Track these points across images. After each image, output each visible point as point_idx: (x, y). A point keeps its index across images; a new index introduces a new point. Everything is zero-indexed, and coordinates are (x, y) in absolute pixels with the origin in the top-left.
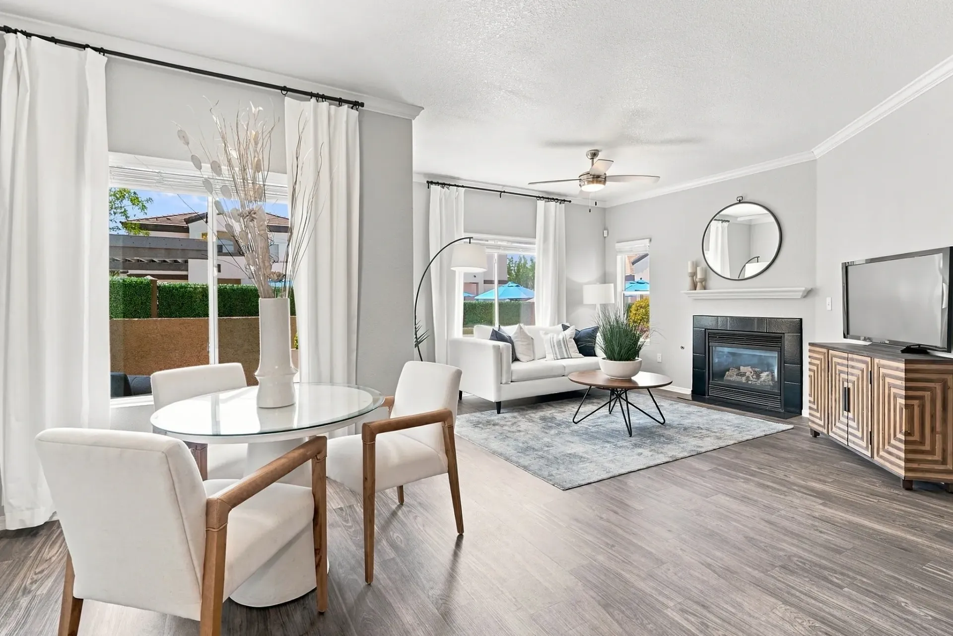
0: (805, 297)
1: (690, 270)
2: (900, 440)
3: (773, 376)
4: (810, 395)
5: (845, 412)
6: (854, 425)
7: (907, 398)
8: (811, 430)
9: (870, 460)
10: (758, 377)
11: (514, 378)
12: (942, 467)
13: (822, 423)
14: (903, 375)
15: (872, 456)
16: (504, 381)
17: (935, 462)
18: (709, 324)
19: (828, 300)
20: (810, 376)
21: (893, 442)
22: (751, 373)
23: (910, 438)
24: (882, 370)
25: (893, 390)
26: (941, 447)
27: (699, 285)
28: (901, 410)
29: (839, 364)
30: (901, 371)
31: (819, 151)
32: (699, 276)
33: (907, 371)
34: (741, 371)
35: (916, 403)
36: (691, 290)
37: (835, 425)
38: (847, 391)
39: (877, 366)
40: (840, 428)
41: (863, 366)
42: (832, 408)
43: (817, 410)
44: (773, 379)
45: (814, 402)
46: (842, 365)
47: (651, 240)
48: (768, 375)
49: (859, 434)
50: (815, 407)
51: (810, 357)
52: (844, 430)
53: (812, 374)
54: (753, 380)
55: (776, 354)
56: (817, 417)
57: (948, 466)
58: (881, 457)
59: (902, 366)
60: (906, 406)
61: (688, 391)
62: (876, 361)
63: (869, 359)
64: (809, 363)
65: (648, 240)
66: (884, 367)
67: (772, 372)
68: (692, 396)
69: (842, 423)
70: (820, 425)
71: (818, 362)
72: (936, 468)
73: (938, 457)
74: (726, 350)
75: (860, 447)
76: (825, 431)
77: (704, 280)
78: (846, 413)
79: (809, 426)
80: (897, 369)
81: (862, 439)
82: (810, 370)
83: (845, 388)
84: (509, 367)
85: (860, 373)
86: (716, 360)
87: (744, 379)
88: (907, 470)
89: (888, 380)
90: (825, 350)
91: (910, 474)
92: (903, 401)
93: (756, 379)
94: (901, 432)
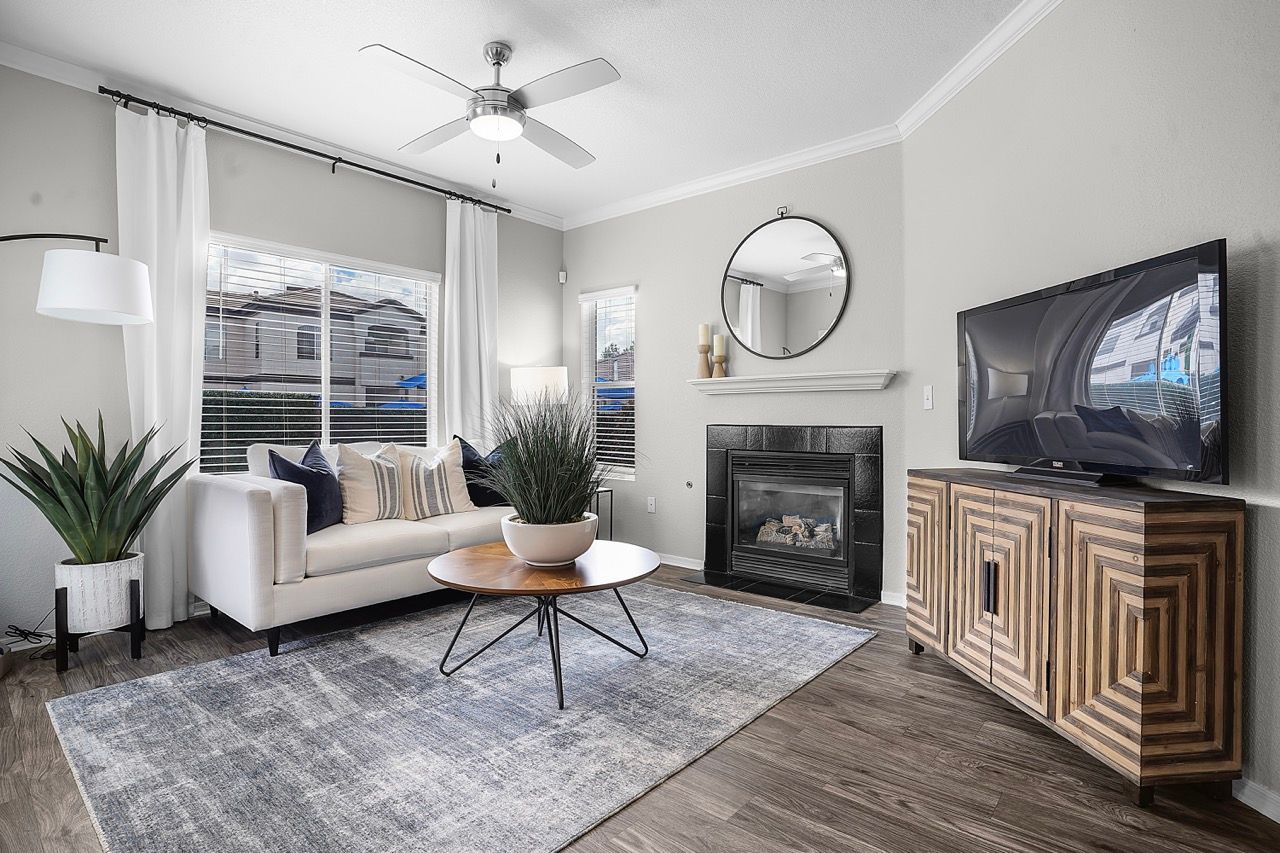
0: (886, 387)
1: (702, 341)
2: (1128, 692)
3: (834, 531)
4: (910, 573)
5: (985, 612)
6: (1007, 641)
7: (1149, 593)
8: (911, 641)
9: (1044, 722)
10: (812, 535)
11: (311, 570)
12: (1202, 747)
13: (933, 630)
14: (1139, 539)
15: (1051, 716)
16: (281, 579)
17: (1192, 737)
18: (732, 439)
19: (927, 390)
20: (910, 536)
21: (1107, 691)
22: (801, 527)
23: (1153, 688)
24: (1078, 527)
25: (1109, 574)
26: (1204, 700)
27: (716, 367)
28: (1132, 622)
29: (973, 512)
30: (1134, 529)
31: (907, 124)
32: (717, 351)
33: (1149, 530)
34: (784, 524)
35: (1162, 603)
36: (703, 378)
37: (962, 637)
38: (991, 572)
39: (1067, 516)
40: (972, 645)
41: (1032, 517)
42: (955, 601)
43: (923, 604)
44: (834, 539)
45: (918, 587)
46: (981, 514)
47: (637, 288)
48: (826, 530)
49: (1020, 664)
50: (919, 597)
51: (910, 498)
52: (981, 650)
53: (914, 531)
54: (803, 540)
55: (840, 492)
56: (920, 616)
57: (1215, 743)
58: (1075, 722)
59: (1138, 517)
60: (1147, 612)
61: (698, 564)
62: (1065, 505)
63: (1045, 503)
64: (909, 509)
65: (632, 288)
66: (1084, 518)
67: (833, 524)
68: (706, 573)
69: (979, 634)
70: (928, 634)
71: (927, 508)
72: (1196, 750)
73: (1197, 726)
74: (762, 487)
75: (1023, 692)
76: (940, 647)
77: (725, 360)
78: (988, 616)
79: (908, 634)
80: (1124, 525)
81: (1026, 673)
82: (910, 523)
83: (989, 563)
84: (297, 544)
85: (1022, 531)
86: (744, 506)
87: (788, 540)
88: (1145, 762)
89: (1094, 549)
90: (941, 485)
91: (1151, 772)
92: (1138, 602)
93: (808, 537)
94: (1130, 671)
